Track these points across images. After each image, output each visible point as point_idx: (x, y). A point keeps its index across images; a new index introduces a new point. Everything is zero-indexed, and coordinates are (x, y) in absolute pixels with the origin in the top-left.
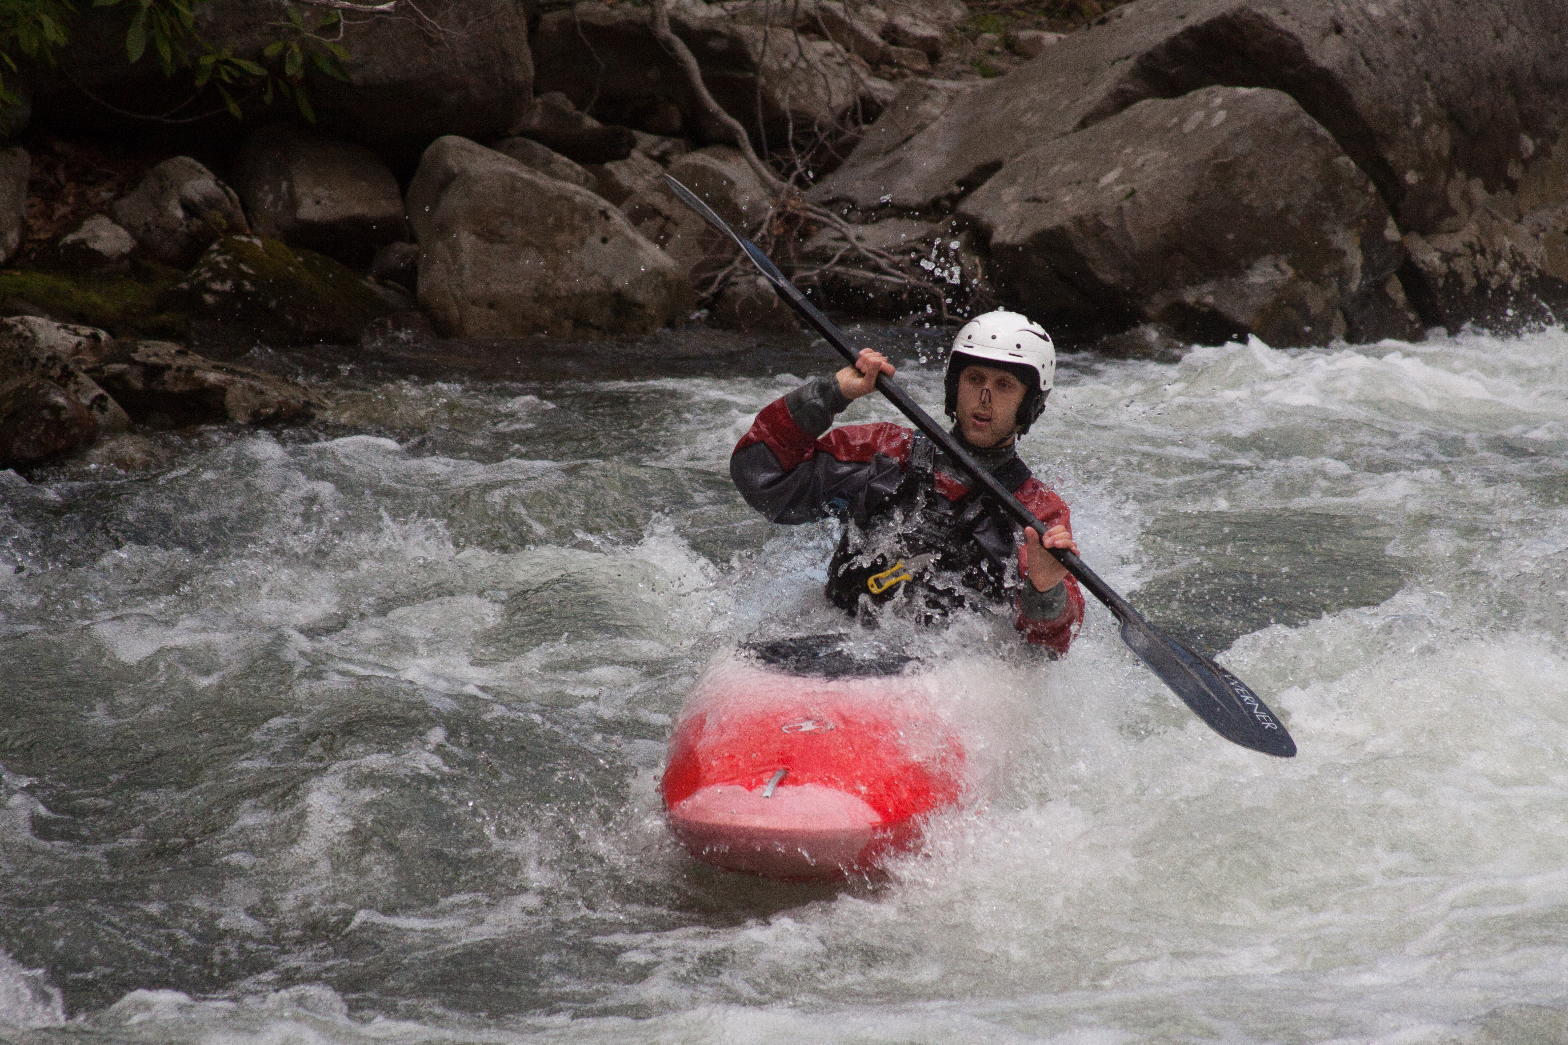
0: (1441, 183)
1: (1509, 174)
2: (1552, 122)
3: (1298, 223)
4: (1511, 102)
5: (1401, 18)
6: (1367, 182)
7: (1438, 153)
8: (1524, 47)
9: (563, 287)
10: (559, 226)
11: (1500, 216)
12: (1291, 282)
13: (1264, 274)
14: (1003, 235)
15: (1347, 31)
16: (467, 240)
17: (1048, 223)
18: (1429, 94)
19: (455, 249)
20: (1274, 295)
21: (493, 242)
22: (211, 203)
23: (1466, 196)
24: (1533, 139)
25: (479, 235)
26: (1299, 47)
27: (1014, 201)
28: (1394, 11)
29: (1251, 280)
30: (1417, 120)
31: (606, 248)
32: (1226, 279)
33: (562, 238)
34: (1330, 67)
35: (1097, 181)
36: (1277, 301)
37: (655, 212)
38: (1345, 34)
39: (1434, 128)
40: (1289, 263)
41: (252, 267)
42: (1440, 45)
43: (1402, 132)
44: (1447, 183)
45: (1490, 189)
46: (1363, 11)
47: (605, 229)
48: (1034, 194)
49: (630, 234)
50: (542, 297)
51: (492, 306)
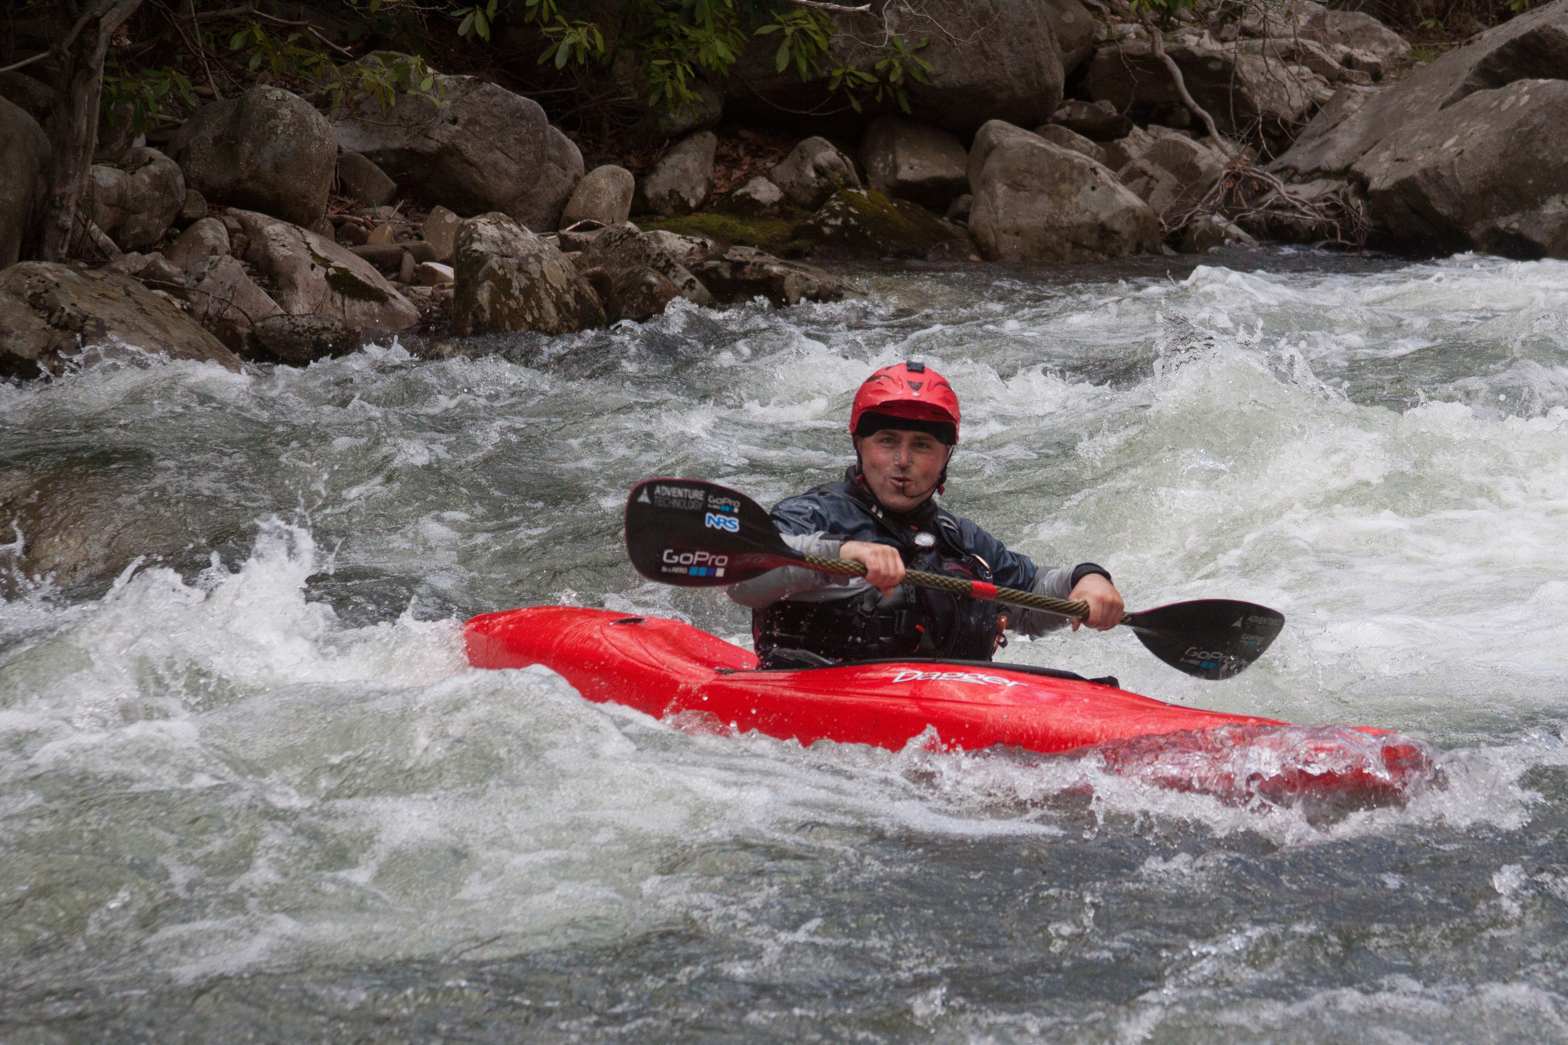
9: (1065, 221)
10: (1063, 179)
13: (1554, 208)
14: (1376, 184)
16: (1001, 189)
17: (1405, 175)
19: (993, 196)
20: (1560, 221)
21: (1018, 191)
22: (833, 167)
25: (1009, 186)
27: (1386, 161)
29: (1545, 211)
31: (1095, 194)
32: (1527, 212)
33: (1065, 187)
35: (1441, 145)
37: (1144, 173)
41: (857, 208)
47: (1095, 181)
48: (1399, 156)
49: (1112, 184)
50: (1051, 228)
51: (1017, 234)
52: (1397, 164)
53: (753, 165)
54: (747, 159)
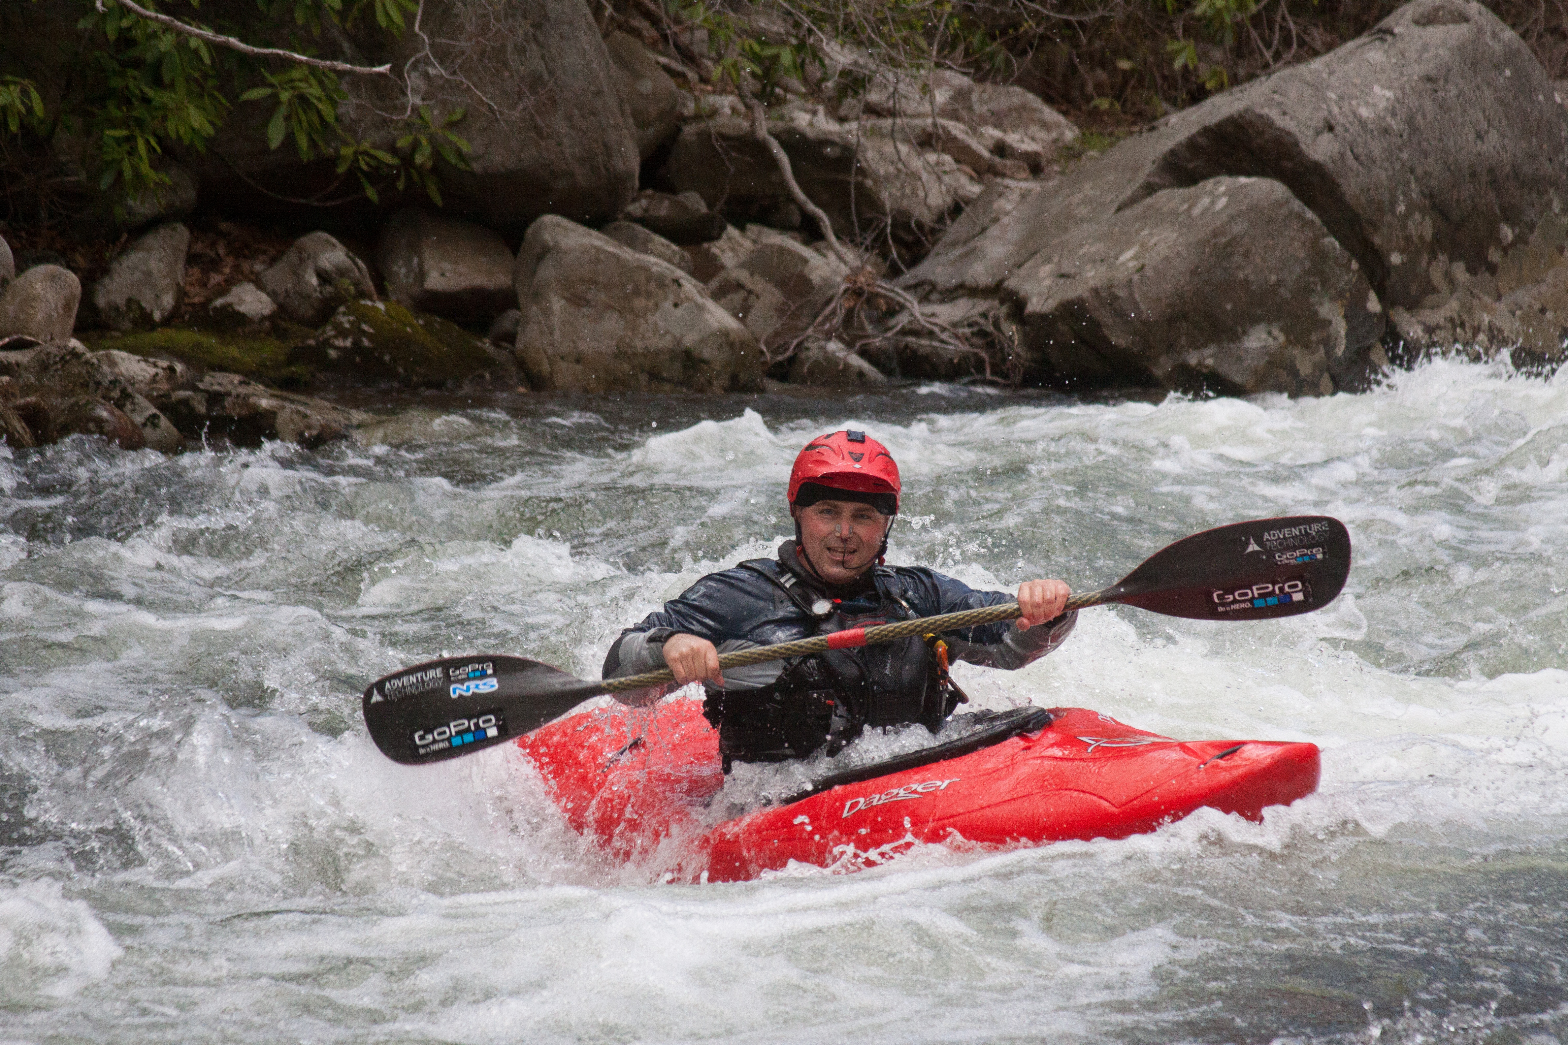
0: (1424, 264)
1: (1489, 258)
2: (1530, 214)
3: (1289, 296)
4: (1491, 195)
5: (1389, 119)
6: (1350, 261)
7: (1421, 238)
8: (1504, 147)
9: (639, 345)
10: (637, 292)
11: (1481, 295)
12: (1283, 348)
13: (1259, 339)
14: (1035, 305)
15: (1339, 130)
16: (557, 304)
17: (1071, 295)
18: (1413, 185)
19: (547, 313)
20: (1267, 358)
21: (579, 306)
22: (342, 272)
23: (1448, 276)
24: (1513, 228)
25: (568, 300)
26: (1296, 144)
27: (1048, 277)
28: (1382, 114)
29: (1247, 345)
30: (1401, 208)
31: (678, 312)
32: (1225, 345)
33: (640, 303)
34: (1321, 161)
35: (1116, 258)
36: (1269, 363)
37: (740, 286)
38: (1337, 132)
39: (1417, 216)
40: (1281, 329)
41: (371, 326)
42: (1424, 144)
43: (1388, 218)
44: (1429, 263)
45: (1472, 270)
46: (1354, 113)
47: (677, 295)
48: (1064, 271)
49: (699, 299)
50: (621, 354)
51: (578, 361)
52: (1062, 281)
53: (236, 268)
54: (230, 260)
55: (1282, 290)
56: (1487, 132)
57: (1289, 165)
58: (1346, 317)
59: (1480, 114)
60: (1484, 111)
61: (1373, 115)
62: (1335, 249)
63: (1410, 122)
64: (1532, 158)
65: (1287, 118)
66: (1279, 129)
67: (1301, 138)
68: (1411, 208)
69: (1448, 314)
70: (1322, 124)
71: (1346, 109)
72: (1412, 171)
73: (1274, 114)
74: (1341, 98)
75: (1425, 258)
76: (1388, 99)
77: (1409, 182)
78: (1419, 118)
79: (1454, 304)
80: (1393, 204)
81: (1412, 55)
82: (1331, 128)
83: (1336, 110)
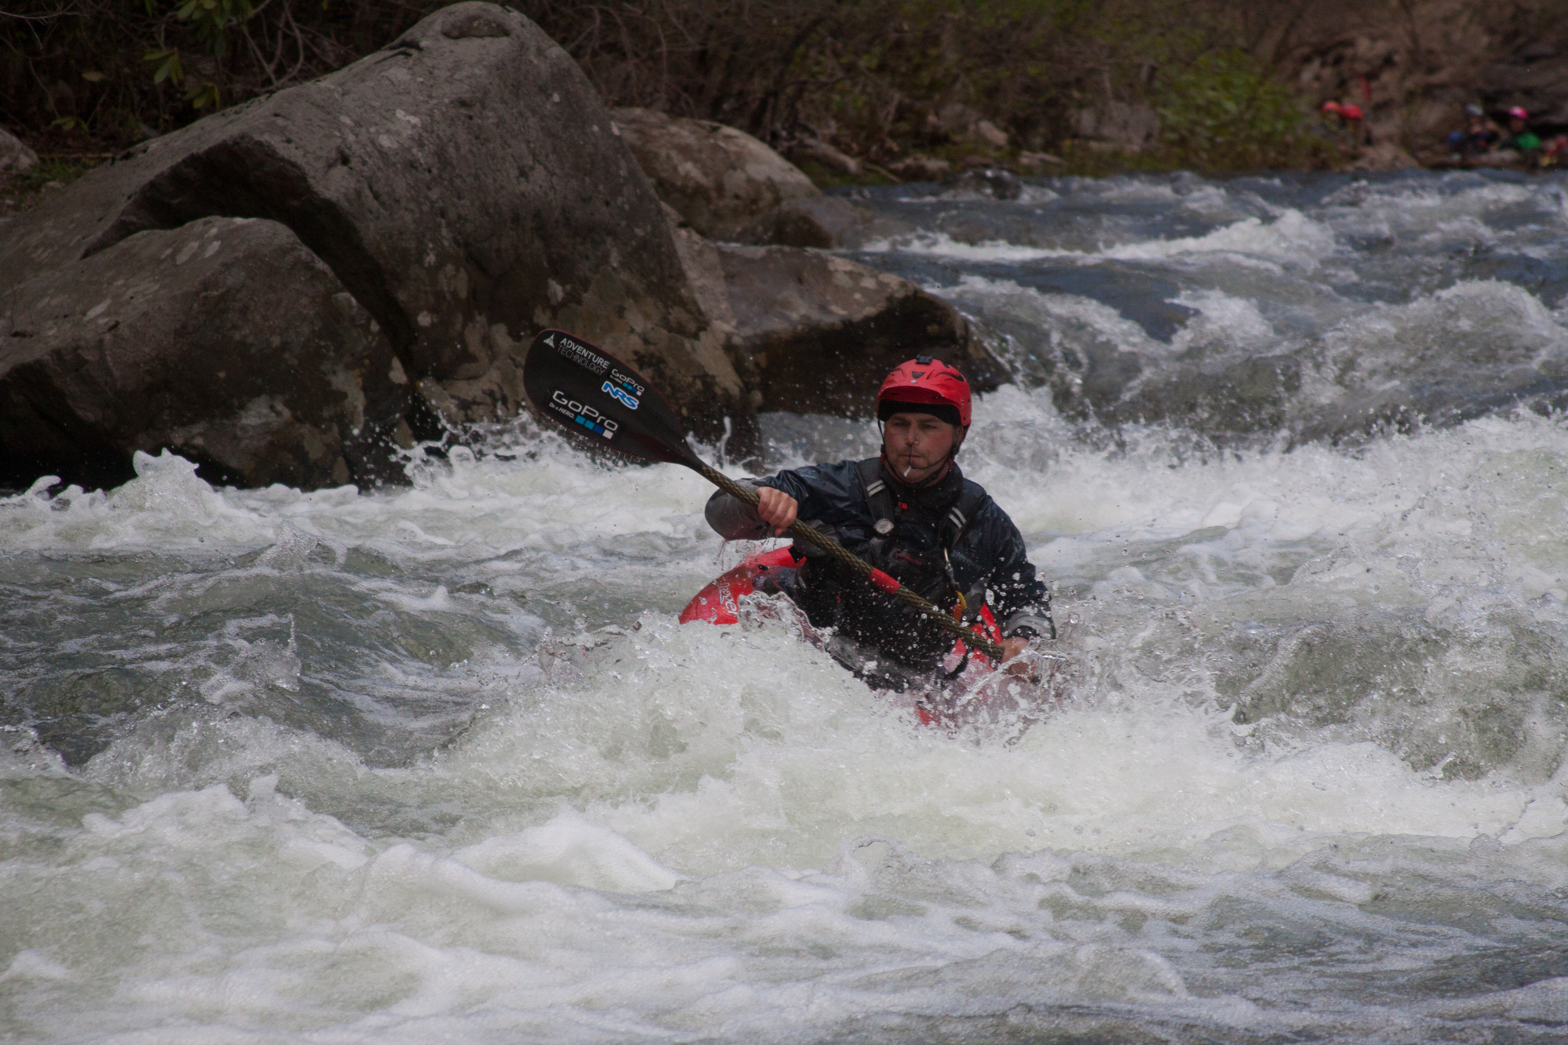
0: (458, 326)
1: (536, 320)
2: (584, 268)
3: (296, 362)
4: (538, 244)
5: (414, 151)
6: (369, 321)
7: (454, 294)
12: (288, 425)
13: (259, 415)
15: (355, 162)
17: (27, 357)
18: (444, 231)
20: (269, 438)
23: (487, 341)
24: (563, 284)
26: (303, 178)
28: (407, 144)
29: (244, 421)
30: (431, 258)
32: (218, 421)
34: (334, 199)
36: (272, 444)
38: (352, 165)
39: (450, 268)
40: (287, 404)
42: (458, 182)
43: (414, 270)
44: (464, 326)
45: (514, 335)
46: (373, 142)
48: (18, 328)
52: (16, 339)
55: (287, 356)
56: (532, 168)
57: (296, 203)
58: (365, 389)
59: (524, 146)
60: (528, 142)
61: (396, 146)
62: (351, 307)
63: (440, 154)
64: (587, 200)
65: (292, 145)
66: (282, 159)
67: (310, 171)
68: (443, 258)
69: (487, 387)
70: (334, 155)
71: (363, 137)
72: (443, 214)
73: (276, 142)
74: (358, 124)
75: (459, 319)
76: (414, 126)
77: (439, 226)
78: (451, 150)
79: (494, 375)
80: (422, 253)
81: (443, 74)
82: (345, 160)
83: (351, 138)
